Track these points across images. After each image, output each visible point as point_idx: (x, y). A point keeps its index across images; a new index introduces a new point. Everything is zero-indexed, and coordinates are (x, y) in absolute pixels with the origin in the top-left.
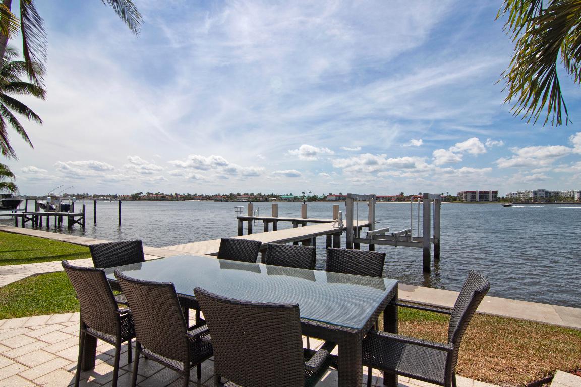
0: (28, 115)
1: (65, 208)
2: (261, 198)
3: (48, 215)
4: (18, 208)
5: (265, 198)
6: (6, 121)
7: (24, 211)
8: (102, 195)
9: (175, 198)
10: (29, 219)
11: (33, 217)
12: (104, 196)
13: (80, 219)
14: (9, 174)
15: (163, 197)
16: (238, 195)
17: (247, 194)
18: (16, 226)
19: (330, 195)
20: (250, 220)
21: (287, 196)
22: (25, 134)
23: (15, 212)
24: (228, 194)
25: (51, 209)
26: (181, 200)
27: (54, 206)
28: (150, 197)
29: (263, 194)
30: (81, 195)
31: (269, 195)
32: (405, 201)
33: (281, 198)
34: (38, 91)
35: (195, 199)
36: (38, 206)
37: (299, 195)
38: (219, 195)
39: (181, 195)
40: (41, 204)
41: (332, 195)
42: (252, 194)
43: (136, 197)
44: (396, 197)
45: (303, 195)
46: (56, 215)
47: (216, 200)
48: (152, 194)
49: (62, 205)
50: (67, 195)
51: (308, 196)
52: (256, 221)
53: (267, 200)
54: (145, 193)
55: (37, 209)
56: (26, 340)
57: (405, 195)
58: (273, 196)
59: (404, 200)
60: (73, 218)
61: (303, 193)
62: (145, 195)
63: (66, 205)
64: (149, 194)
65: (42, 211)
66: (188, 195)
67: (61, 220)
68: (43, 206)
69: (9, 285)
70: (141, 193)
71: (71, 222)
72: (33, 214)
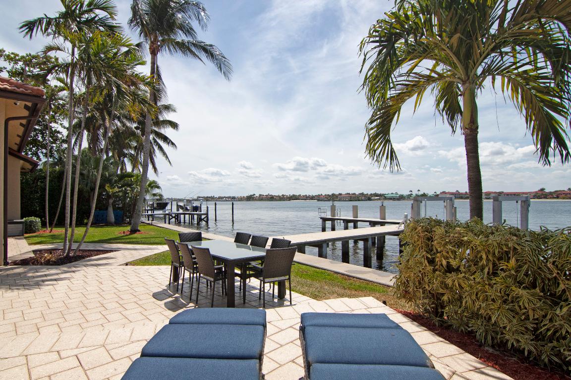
0: (168, 143)
1: (196, 209)
2: (363, 198)
3: (185, 214)
4: (166, 208)
5: (368, 198)
6: (156, 148)
7: (170, 211)
8: (225, 197)
9: (282, 198)
10: (173, 217)
11: (175, 216)
12: (226, 198)
13: (205, 218)
14: (158, 187)
15: (271, 198)
16: (340, 194)
17: (349, 194)
18: (165, 223)
19: (444, 193)
20: (333, 220)
21: (392, 195)
22: (167, 157)
23: (165, 212)
24: (330, 194)
25: (187, 209)
26: (287, 200)
27: (188, 208)
28: (261, 198)
29: (365, 193)
30: (209, 197)
31: (371, 194)
32: (547, 199)
33: (385, 197)
34: (174, 125)
35: (299, 200)
36: (179, 207)
37: (406, 193)
38: (321, 195)
39: (287, 196)
40: (180, 206)
41: (446, 193)
42: (355, 194)
43: (250, 198)
44: (533, 194)
45: (410, 193)
46: (189, 214)
47: (319, 200)
48: (263, 195)
49: (193, 207)
50: (200, 197)
51: (416, 195)
52: (338, 221)
53: (369, 199)
54: (257, 195)
55: (178, 210)
56: (158, 272)
57: (547, 191)
58: (376, 195)
59: (545, 198)
60: (201, 217)
61: (411, 191)
62: (257, 197)
63: (196, 206)
64: (260, 195)
65: (181, 211)
66: (294, 195)
67: (193, 218)
68: (181, 207)
69: (155, 254)
70: (254, 195)
71: (200, 220)
72: (175, 214)
